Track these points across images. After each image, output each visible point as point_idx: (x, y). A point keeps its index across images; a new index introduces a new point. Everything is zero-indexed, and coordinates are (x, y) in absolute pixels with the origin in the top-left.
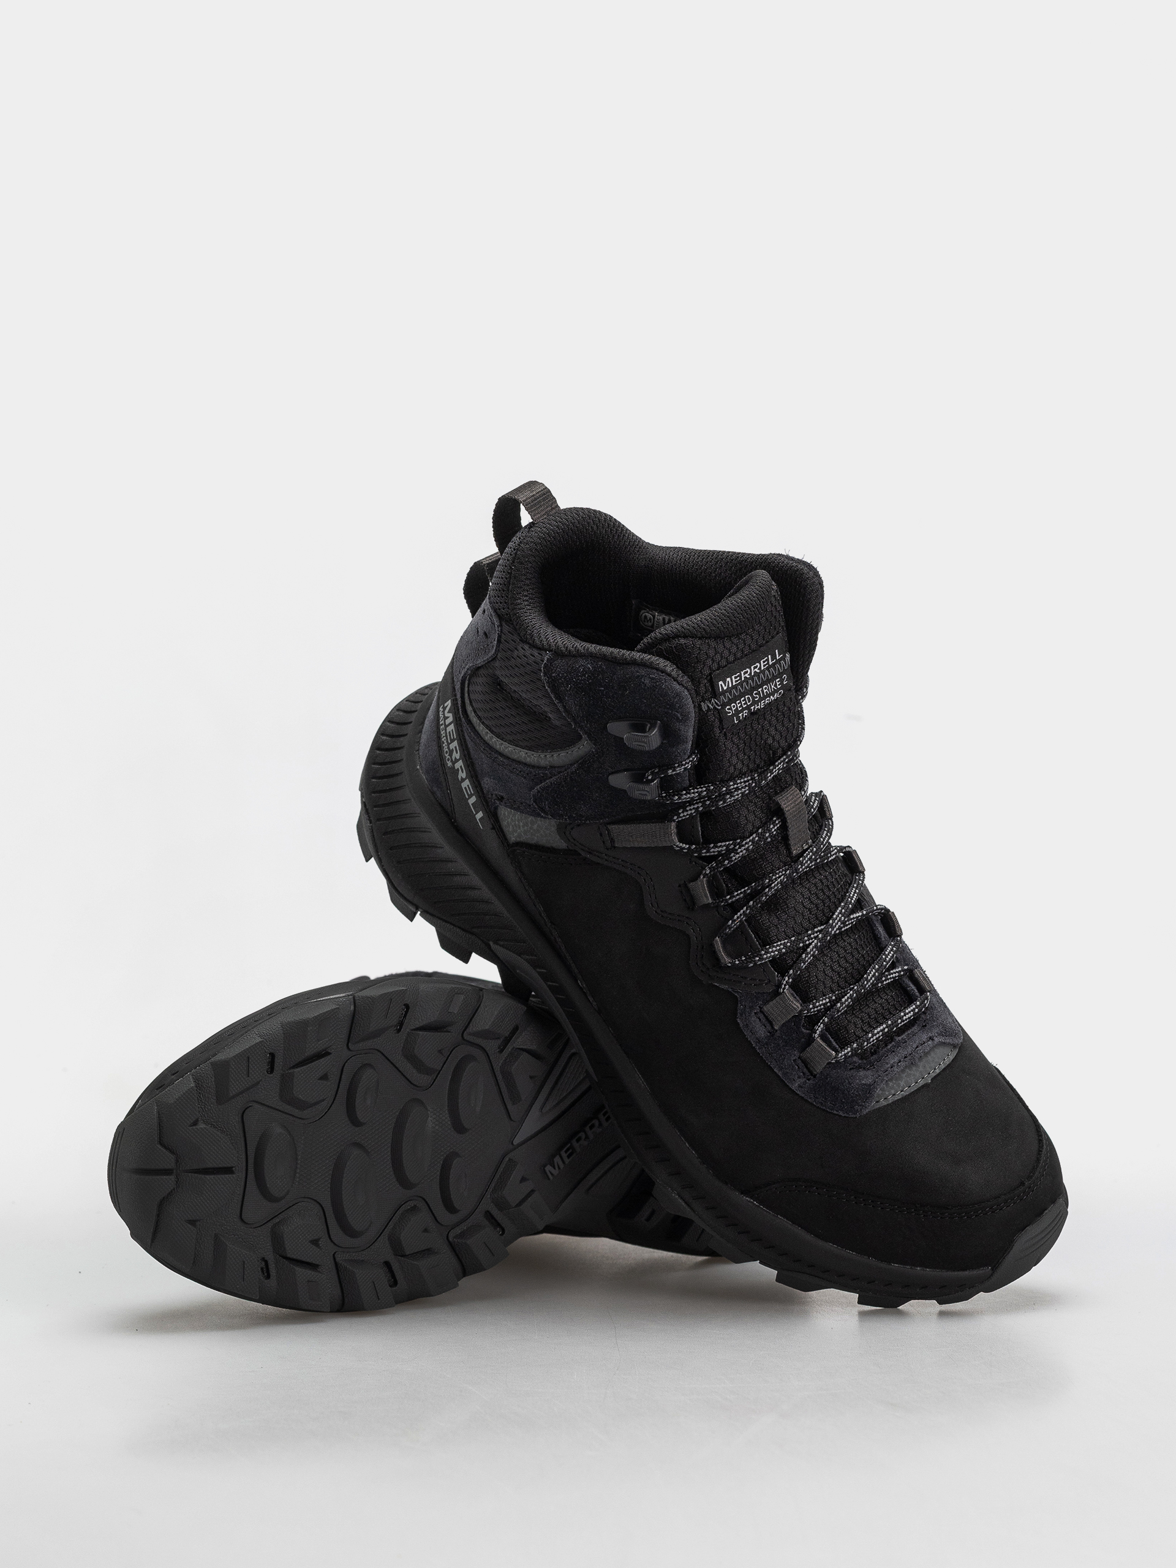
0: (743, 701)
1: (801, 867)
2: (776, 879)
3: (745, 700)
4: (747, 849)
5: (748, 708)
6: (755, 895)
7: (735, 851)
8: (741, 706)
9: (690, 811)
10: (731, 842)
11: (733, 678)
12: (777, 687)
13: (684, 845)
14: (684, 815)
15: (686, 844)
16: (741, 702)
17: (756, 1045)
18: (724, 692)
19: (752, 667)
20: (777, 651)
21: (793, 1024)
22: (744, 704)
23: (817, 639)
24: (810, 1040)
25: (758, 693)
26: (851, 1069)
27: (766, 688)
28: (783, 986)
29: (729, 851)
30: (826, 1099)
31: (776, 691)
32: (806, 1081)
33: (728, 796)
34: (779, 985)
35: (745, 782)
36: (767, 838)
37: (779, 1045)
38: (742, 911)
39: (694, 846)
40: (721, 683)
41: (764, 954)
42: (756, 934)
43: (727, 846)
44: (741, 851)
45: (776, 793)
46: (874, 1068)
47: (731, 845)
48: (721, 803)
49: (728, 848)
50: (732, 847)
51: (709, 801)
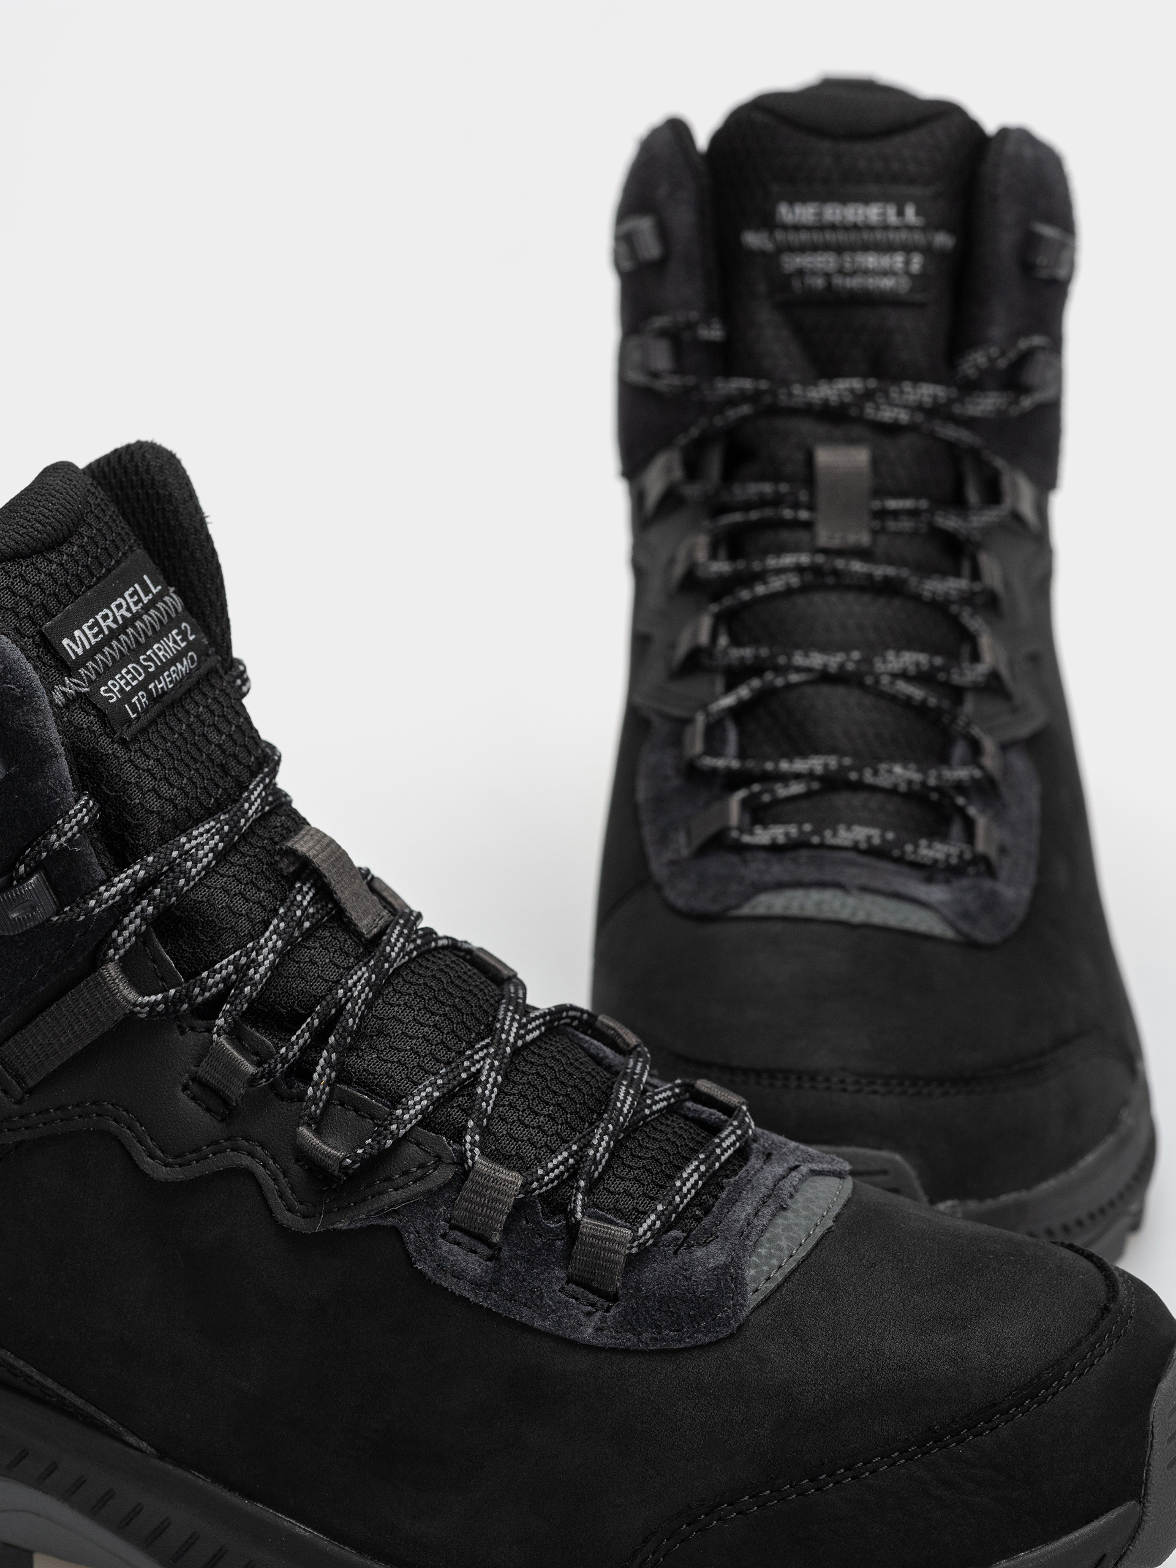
0: (126, 674)
1: (393, 950)
2: (355, 985)
3: (128, 672)
4: (273, 950)
5: (143, 686)
6: (329, 1025)
7: (254, 964)
8: (128, 683)
9: (133, 923)
10: (238, 953)
11: (87, 631)
12: (179, 646)
13: (153, 997)
14: (123, 939)
15: (156, 994)
16: (124, 677)
17: (476, 1295)
18: (81, 661)
19: (113, 606)
20: (146, 576)
21: (524, 1222)
22: (132, 679)
23: (208, 538)
24: (573, 1229)
25: (149, 659)
26: (675, 1253)
27: (159, 649)
28: (469, 1154)
29: (241, 970)
30: (657, 1327)
31: (182, 654)
32: (604, 1317)
33: (190, 865)
34: (462, 1158)
36: (301, 921)
37: (518, 1273)
38: (322, 1061)
39: (173, 991)
40: (66, 642)
41: (403, 1114)
42: (371, 1092)
43: (235, 962)
44: (265, 959)
46: (717, 1237)
47: (240, 956)
48: (182, 881)
49: (238, 964)
50: (243, 960)
51: (157, 888)
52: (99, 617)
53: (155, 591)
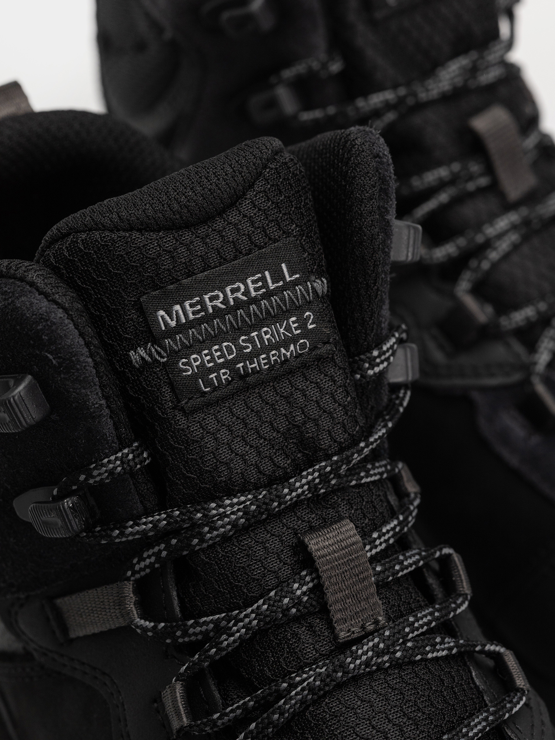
0: (216, 351)
3: (220, 350)
5: (227, 364)
8: (212, 360)
10: (222, 616)
11: (188, 307)
12: (291, 332)
13: (147, 623)
14: (140, 567)
15: (150, 622)
16: (211, 354)
18: (171, 333)
19: (228, 289)
20: (283, 265)
22: (219, 357)
25: (251, 341)
27: (266, 333)
29: (217, 632)
31: (294, 340)
33: (206, 529)
35: (239, 503)
36: (288, 609)
39: (163, 624)
40: (162, 313)
43: (217, 623)
44: (238, 631)
45: (312, 529)
47: (223, 619)
48: (196, 541)
49: (219, 626)
50: (224, 623)
51: (175, 539)
52: (206, 297)
53: (288, 279)
